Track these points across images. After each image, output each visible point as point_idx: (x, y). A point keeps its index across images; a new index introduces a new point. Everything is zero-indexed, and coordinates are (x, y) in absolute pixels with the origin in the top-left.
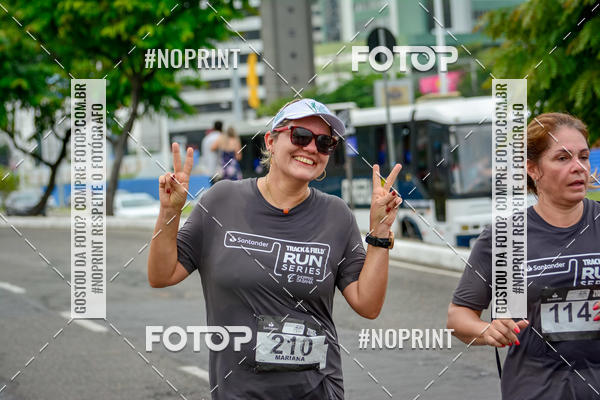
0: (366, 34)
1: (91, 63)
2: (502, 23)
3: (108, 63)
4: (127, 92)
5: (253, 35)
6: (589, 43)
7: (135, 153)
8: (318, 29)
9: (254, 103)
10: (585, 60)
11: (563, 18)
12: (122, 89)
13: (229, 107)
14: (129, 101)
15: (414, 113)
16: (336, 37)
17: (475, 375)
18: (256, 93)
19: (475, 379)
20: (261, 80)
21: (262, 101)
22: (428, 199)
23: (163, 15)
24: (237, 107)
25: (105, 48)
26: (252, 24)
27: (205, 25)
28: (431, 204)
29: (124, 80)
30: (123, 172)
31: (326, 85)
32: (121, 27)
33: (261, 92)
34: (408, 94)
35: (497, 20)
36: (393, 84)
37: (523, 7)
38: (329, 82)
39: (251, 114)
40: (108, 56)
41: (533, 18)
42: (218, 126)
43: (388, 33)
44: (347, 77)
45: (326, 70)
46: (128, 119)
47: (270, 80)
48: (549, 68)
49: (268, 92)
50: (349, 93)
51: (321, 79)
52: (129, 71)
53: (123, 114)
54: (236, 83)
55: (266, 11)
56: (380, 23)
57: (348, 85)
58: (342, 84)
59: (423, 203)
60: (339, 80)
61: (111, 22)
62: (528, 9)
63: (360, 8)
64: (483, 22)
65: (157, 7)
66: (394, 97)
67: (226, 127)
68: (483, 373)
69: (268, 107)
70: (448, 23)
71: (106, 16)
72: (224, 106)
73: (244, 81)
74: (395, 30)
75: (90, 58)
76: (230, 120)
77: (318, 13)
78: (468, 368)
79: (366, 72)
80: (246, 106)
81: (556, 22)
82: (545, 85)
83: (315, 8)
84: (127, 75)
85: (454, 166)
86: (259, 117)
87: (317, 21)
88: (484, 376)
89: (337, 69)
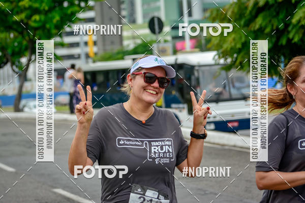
0: (148, 20)
1: (7, 34)
2: (217, 15)
3: (16, 34)
4: (26, 49)
5: (91, 20)
6: (261, 25)
7: (30, 80)
8: (124, 17)
9: (91, 55)
10: (259, 33)
11: (248, 12)
12: (24, 47)
13: (79, 57)
14: (27, 54)
15: (176, 60)
16: (133, 21)
17: (203, 193)
18: (92, 49)
19: (203, 195)
20: (95, 43)
21: (96, 54)
22: (184, 103)
23: (44, 10)
24: (83, 57)
25: (15, 27)
26: (91, 14)
27: (66, 15)
28: (186, 106)
29: (25, 43)
30: (24, 90)
31: (128, 46)
32: (23, 16)
33: (95, 49)
34: (170, 50)
35: (215, 13)
36: (162, 45)
37: (227, 7)
38: (129, 44)
39: (90, 60)
40: (16, 30)
41: (233, 12)
42: (73, 67)
43: (159, 20)
44: (139, 41)
45: (128, 38)
46: (27, 62)
47: (100, 43)
48: (241, 38)
49: (99, 49)
50: (140, 50)
51: (126, 43)
52: (27, 38)
53: (24, 60)
54: (82, 44)
55: (98, 8)
56: (156, 14)
57: (140, 46)
58: (136, 46)
59: (181, 106)
60: (135, 43)
61: (18, 13)
62: (230, 8)
63: (146, 7)
64: (208, 14)
65: (41, 6)
66: (163, 52)
67: (77, 67)
68: (207, 192)
69: (99, 57)
70: (190, 14)
71: (15, 10)
72: (76, 57)
73: (86, 43)
74: (163, 18)
75: (7, 31)
76: (79, 64)
77: (124, 9)
78: (199, 189)
79: (149, 39)
80: (87, 56)
81: (244, 14)
82: (239, 46)
83: (123, 6)
84: (26, 40)
85: (197, 87)
86: (94, 62)
87: (124, 13)
88: (207, 194)
89: (134, 38)
